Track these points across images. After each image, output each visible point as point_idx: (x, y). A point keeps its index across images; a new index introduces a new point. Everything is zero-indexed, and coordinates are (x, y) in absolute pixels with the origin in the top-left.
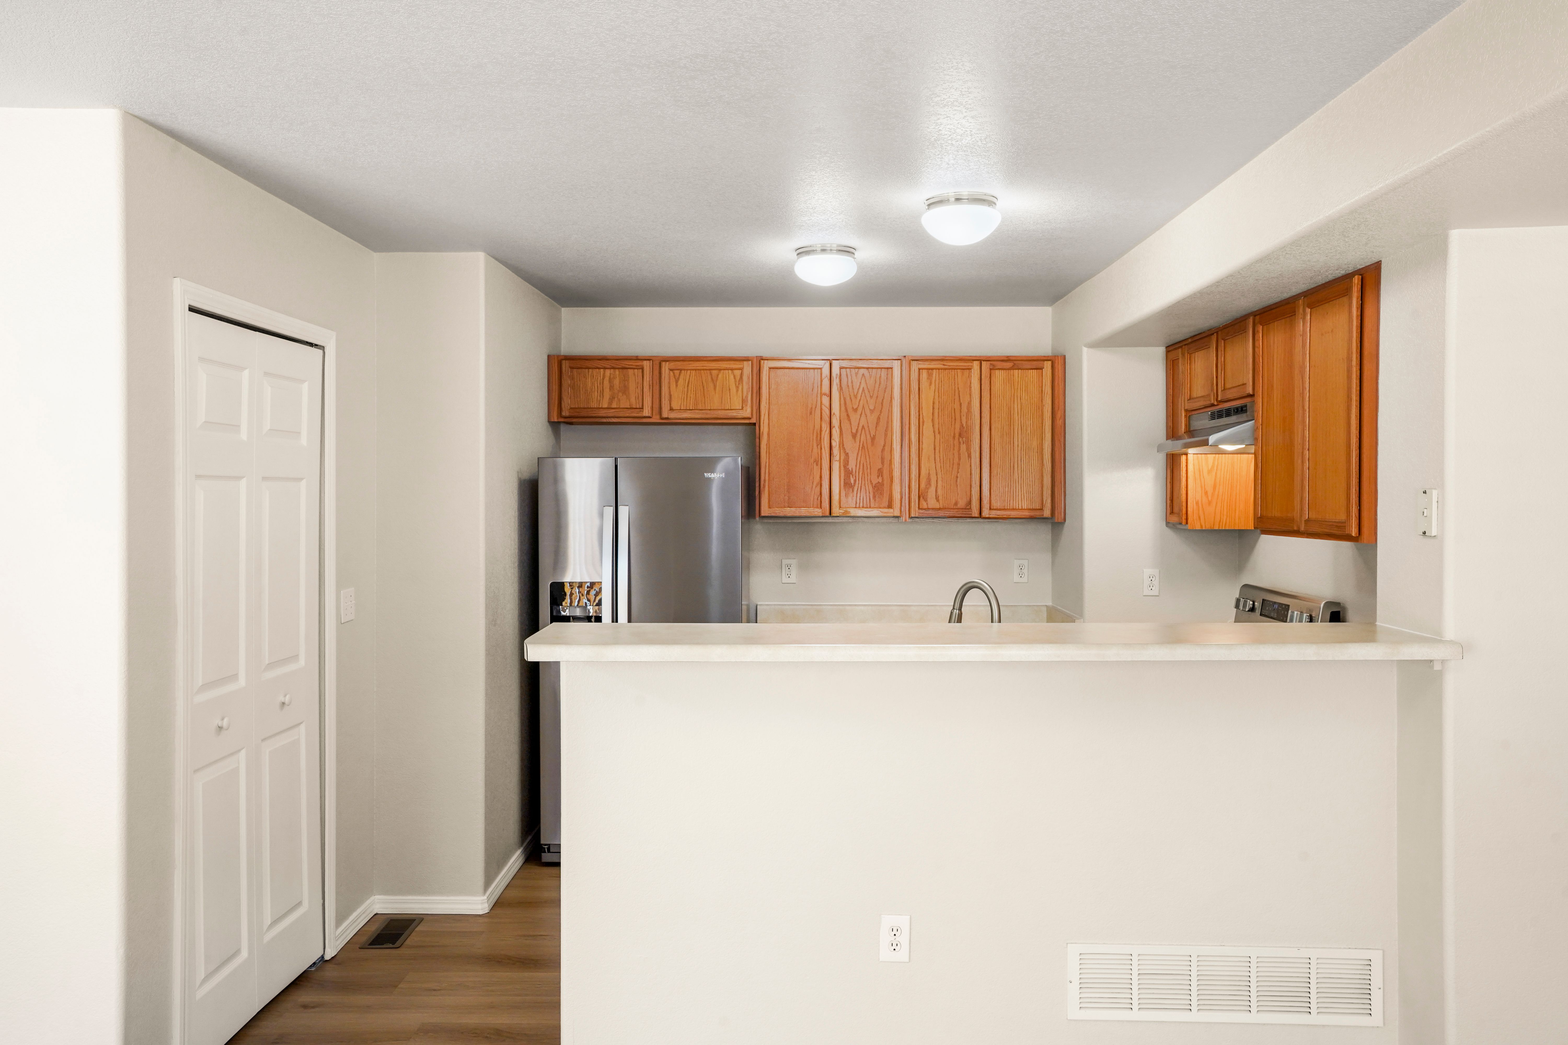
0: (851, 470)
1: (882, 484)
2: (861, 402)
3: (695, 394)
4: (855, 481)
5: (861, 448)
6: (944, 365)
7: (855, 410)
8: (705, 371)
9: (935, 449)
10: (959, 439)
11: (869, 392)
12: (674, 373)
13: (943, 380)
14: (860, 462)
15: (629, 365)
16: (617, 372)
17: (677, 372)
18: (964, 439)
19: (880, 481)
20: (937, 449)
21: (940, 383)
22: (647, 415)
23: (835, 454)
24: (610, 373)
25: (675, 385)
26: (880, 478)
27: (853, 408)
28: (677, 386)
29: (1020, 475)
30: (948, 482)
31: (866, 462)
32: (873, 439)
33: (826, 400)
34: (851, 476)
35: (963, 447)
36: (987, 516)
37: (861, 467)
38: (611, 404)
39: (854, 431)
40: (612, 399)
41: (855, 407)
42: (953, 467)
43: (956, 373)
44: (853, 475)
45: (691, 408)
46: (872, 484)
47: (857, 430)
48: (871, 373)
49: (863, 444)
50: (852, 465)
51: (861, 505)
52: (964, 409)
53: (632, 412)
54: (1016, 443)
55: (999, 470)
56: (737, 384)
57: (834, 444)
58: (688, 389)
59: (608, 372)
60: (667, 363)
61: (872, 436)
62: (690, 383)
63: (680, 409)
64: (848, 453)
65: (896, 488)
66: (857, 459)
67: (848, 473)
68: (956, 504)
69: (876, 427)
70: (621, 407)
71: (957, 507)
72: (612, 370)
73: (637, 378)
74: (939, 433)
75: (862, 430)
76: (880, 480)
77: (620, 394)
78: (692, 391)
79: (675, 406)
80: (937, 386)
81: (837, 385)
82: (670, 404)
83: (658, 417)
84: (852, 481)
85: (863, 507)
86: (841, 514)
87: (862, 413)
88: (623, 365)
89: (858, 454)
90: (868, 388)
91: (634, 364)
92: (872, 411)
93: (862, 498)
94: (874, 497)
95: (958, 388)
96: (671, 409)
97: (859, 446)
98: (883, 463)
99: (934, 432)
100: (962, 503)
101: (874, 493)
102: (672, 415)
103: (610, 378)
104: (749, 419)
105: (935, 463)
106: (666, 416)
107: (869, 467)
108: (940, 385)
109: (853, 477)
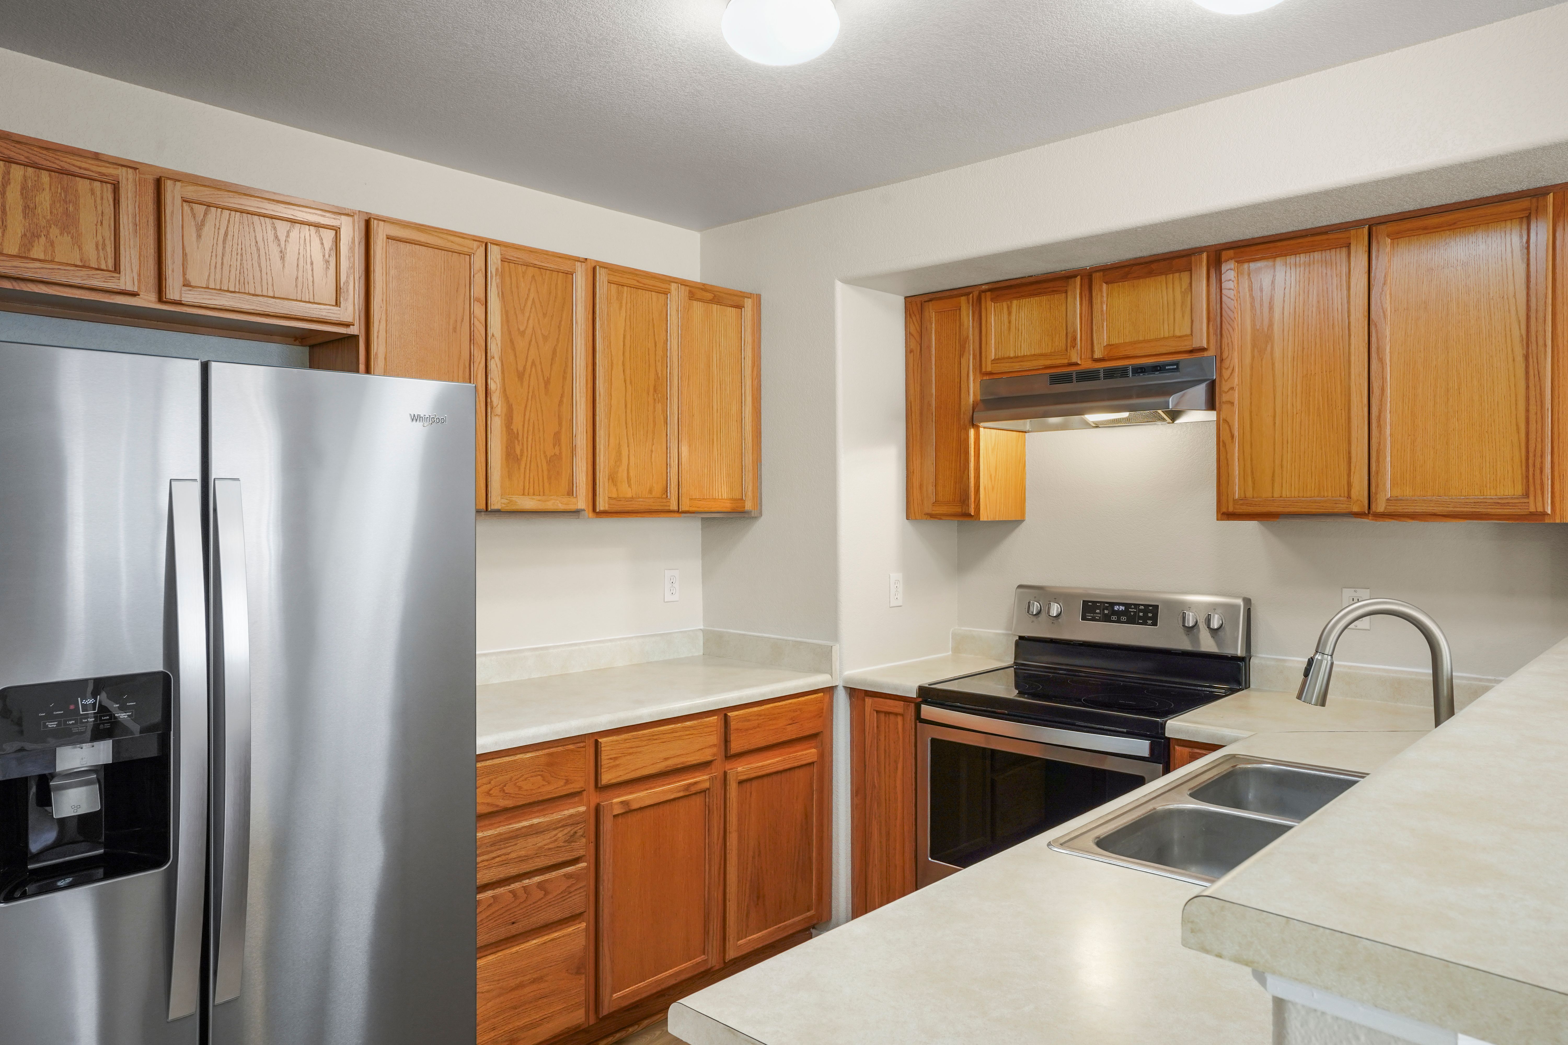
0: (516, 432)
1: (559, 457)
2: (531, 321)
3: (241, 260)
4: (522, 451)
5: (530, 397)
6: (638, 281)
7: (522, 334)
8: (262, 218)
9: (626, 406)
10: (654, 395)
11: (541, 306)
12: (192, 209)
13: (635, 305)
14: (529, 420)
15: (80, 168)
16: (45, 177)
17: (200, 210)
18: (659, 395)
19: (557, 453)
20: (629, 406)
21: (632, 309)
22: (129, 288)
23: (495, 404)
24: (25, 176)
25: (194, 235)
26: (557, 447)
27: (519, 329)
28: (199, 236)
29: (719, 452)
30: (641, 458)
31: (538, 420)
32: (547, 383)
33: (479, 310)
34: (516, 442)
35: (659, 407)
36: (687, 509)
37: (531, 428)
38: (29, 250)
39: (521, 369)
40: (30, 237)
41: (522, 329)
42: (647, 436)
43: (650, 296)
44: (519, 441)
45: (232, 289)
46: (546, 456)
47: (525, 367)
48: (544, 277)
49: (533, 392)
50: (517, 424)
51: (531, 490)
52: (660, 353)
53: (89, 276)
54: (715, 407)
55: (698, 444)
56: (327, 256)
57: (492, 386)
58: (224, 247)
59: (17, 172)
60: (178, 184)
61: (546, 379)
62: (229, 237)
63: (208, 288)
64: (512, 405)
65: (580, 465)
66: (525, 415)
67: (511, 437)
68: (650, 491)
69: (551, 365)
70: (56, 260)
71: (651, 496)
72: (30, 170)
73: (99, 201)
74: (631, 383)
75: (531, 368)
76: (557, 451)
77: (55, 231)
78: (234, 254)
79: (194, 278)
80: (628, 313)
81: (497, 286)
82: (184, 274)
83: (153, 297)
84: (518, 451)
85: (534, 495)
86: (504, 506)
87: (531, 341)
88: (66, 166)
89: (526, 406)
90: (540, 300)
91: (94, 168)
92: (545, 338)
93: (531, 480)
94: (549, 478)
95: (653, 319)
96: (187, 284)
97: (528, 392)
98: (560, 424)
99: (625, 381)
100: (658, 490)
101: (549, 471)
102: (189, 297)
103: (24, 188)
104: (347, 325)
105: (626, 427)
106: (177, 298)
107: (541, 429)
108: (632, 312)
109: (518, 444)
